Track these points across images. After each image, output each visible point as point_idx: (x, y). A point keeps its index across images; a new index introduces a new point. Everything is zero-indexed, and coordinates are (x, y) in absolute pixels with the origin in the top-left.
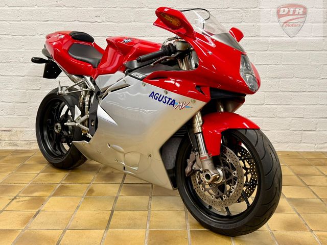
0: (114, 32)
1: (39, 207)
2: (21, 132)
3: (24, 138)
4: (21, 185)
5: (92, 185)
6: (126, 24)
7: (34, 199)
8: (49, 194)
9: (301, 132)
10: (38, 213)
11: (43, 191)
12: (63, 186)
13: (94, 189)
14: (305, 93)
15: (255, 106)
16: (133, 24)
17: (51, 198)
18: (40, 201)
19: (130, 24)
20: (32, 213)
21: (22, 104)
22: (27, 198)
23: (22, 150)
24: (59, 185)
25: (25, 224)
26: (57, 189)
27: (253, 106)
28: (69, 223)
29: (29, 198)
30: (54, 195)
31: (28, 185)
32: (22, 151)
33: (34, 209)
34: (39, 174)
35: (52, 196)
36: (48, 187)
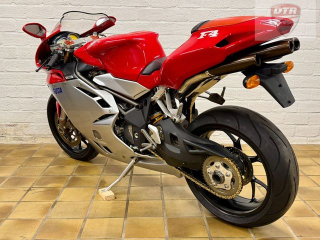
0: (119, 29)
1: (55, 198)
2: (26, 127)
3: (29, 133)
4: (33, 177)
5: (102, 177)
6: (130, 22)
7: (49, 190)
8: (62, 185)
9: (294, 126)
10: (55, 203)
11: (56, 182)
12: (74, 177)
13: (106, 180)
14: (299, 89)
15: (253, 102)
16: (137, 22)
17: (65, 189)
18: (55, 192)
19: (134, 22)
20: (50, 204)
21: (28, 99)
22: (42, 189)
23: (27, 144)
24: (71, 177)
25: (45, 214)
26: (70, 181)
27: (249, 101)
28: (88, 212)
29: (44, 189)
30: (68, 186)
31: (40, 177)
32: (28, 146)
33: (50, 200)
34: (48, 166)
35: (66, 187)
36: (60, 179)
